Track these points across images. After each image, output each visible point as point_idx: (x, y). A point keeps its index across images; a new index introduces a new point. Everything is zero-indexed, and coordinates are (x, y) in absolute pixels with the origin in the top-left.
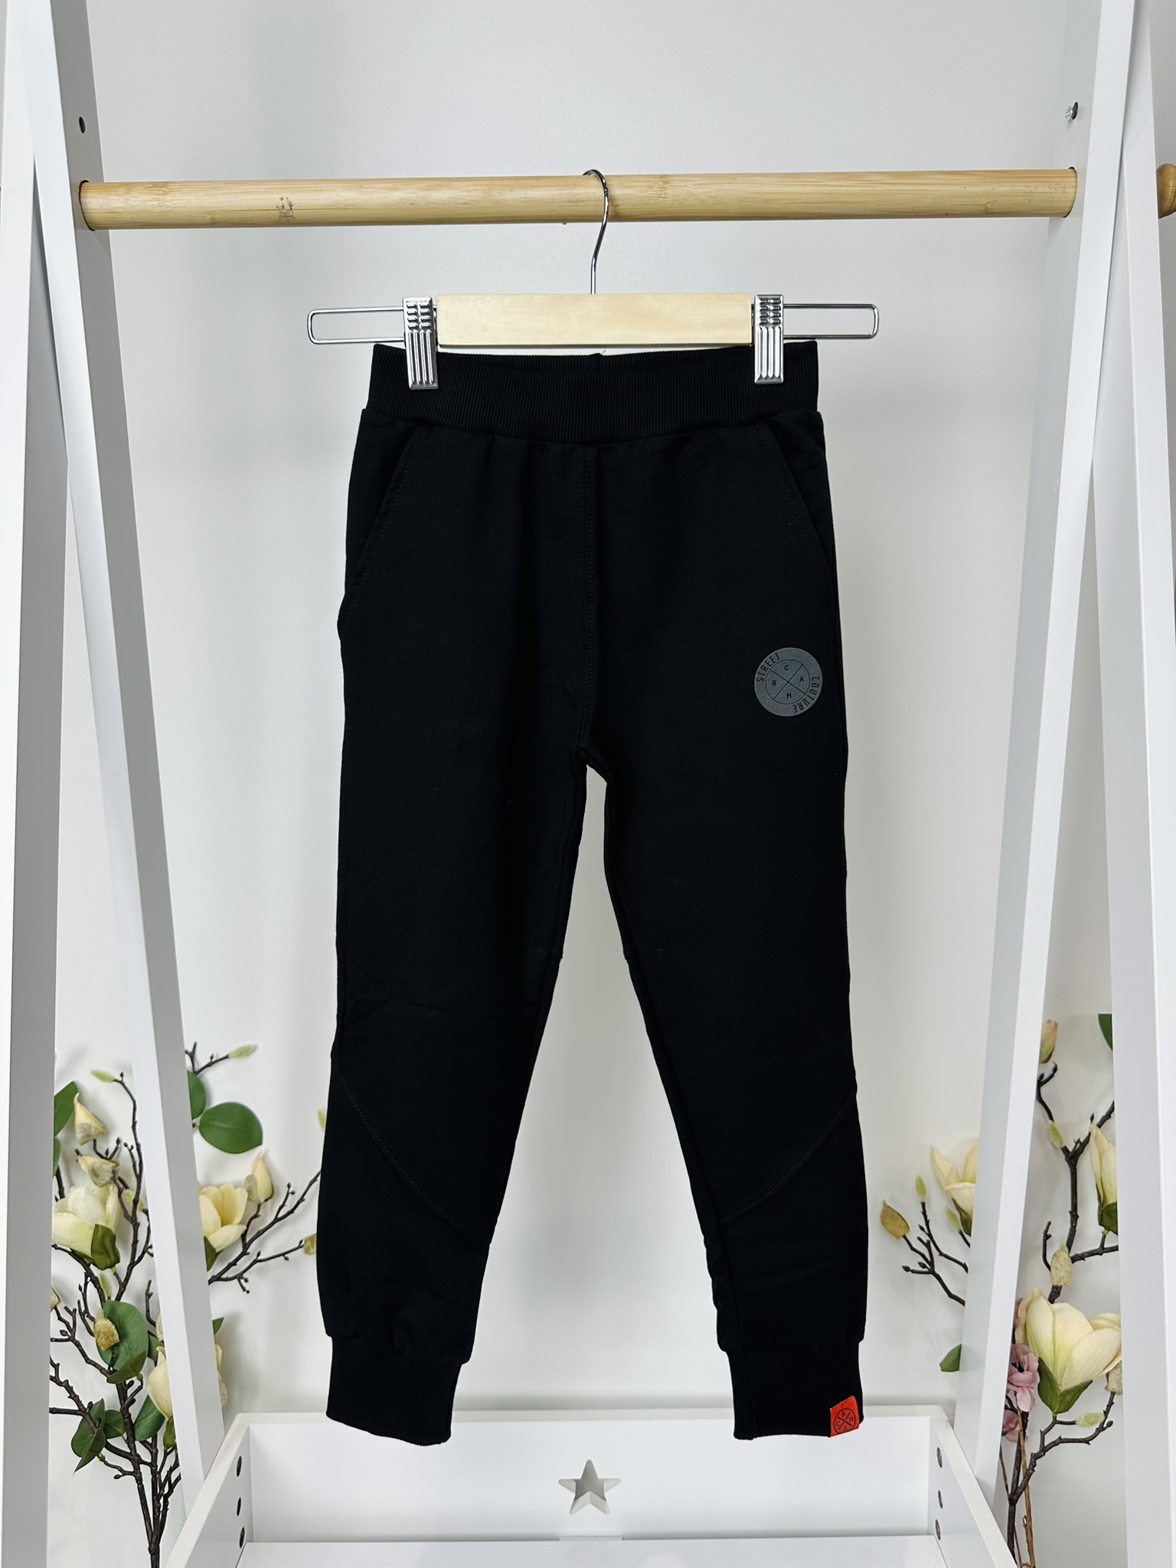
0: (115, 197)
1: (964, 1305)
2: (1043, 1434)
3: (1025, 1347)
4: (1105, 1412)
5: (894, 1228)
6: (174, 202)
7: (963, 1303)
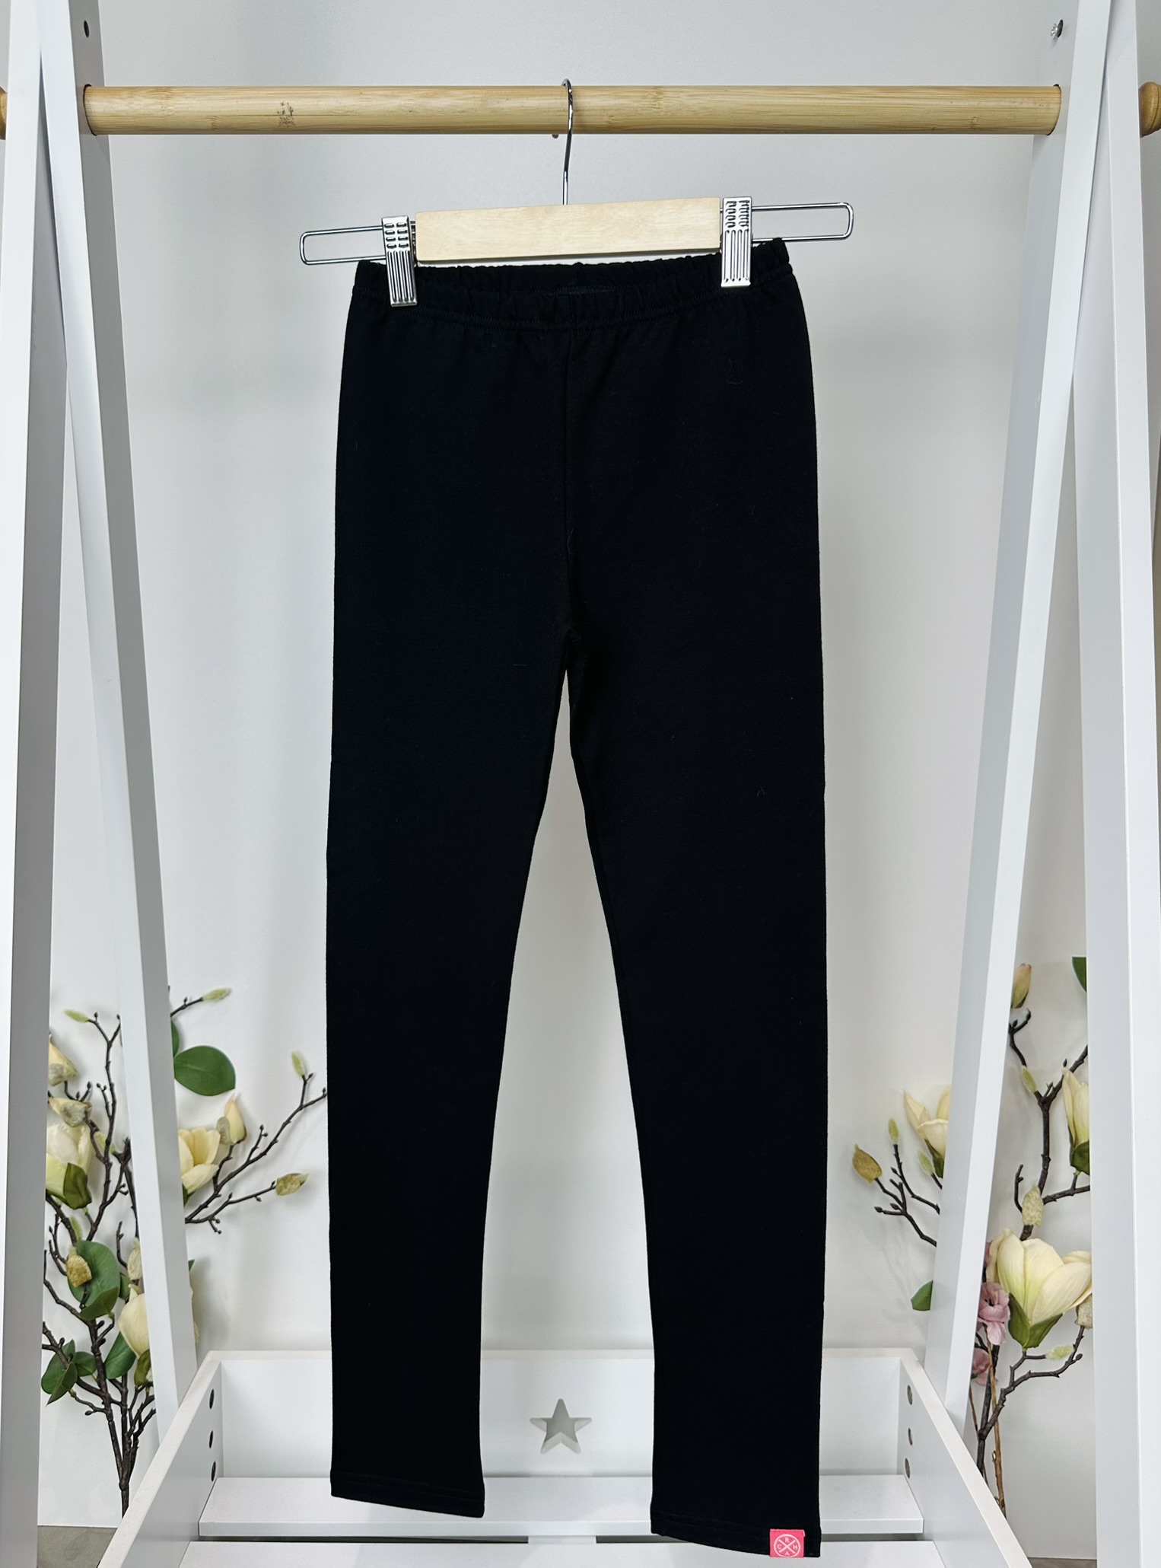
0: (118, 101)
1: (935, 1246)
2: (1013, 1370)
3: (996, 1285)
4: (1074, 1346)
5: (866, 1171)
6: (177, 106)
7: (934, 1243)
